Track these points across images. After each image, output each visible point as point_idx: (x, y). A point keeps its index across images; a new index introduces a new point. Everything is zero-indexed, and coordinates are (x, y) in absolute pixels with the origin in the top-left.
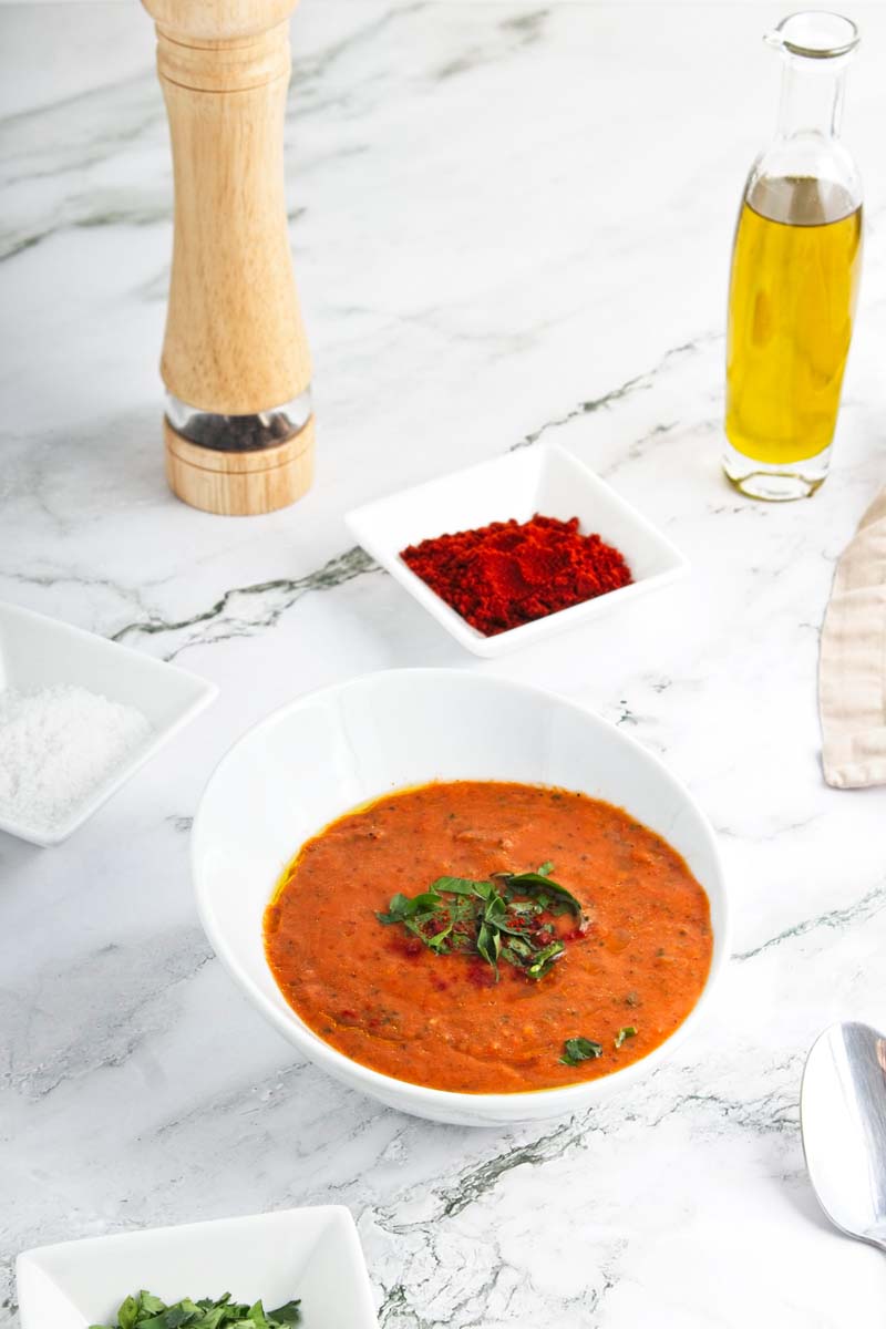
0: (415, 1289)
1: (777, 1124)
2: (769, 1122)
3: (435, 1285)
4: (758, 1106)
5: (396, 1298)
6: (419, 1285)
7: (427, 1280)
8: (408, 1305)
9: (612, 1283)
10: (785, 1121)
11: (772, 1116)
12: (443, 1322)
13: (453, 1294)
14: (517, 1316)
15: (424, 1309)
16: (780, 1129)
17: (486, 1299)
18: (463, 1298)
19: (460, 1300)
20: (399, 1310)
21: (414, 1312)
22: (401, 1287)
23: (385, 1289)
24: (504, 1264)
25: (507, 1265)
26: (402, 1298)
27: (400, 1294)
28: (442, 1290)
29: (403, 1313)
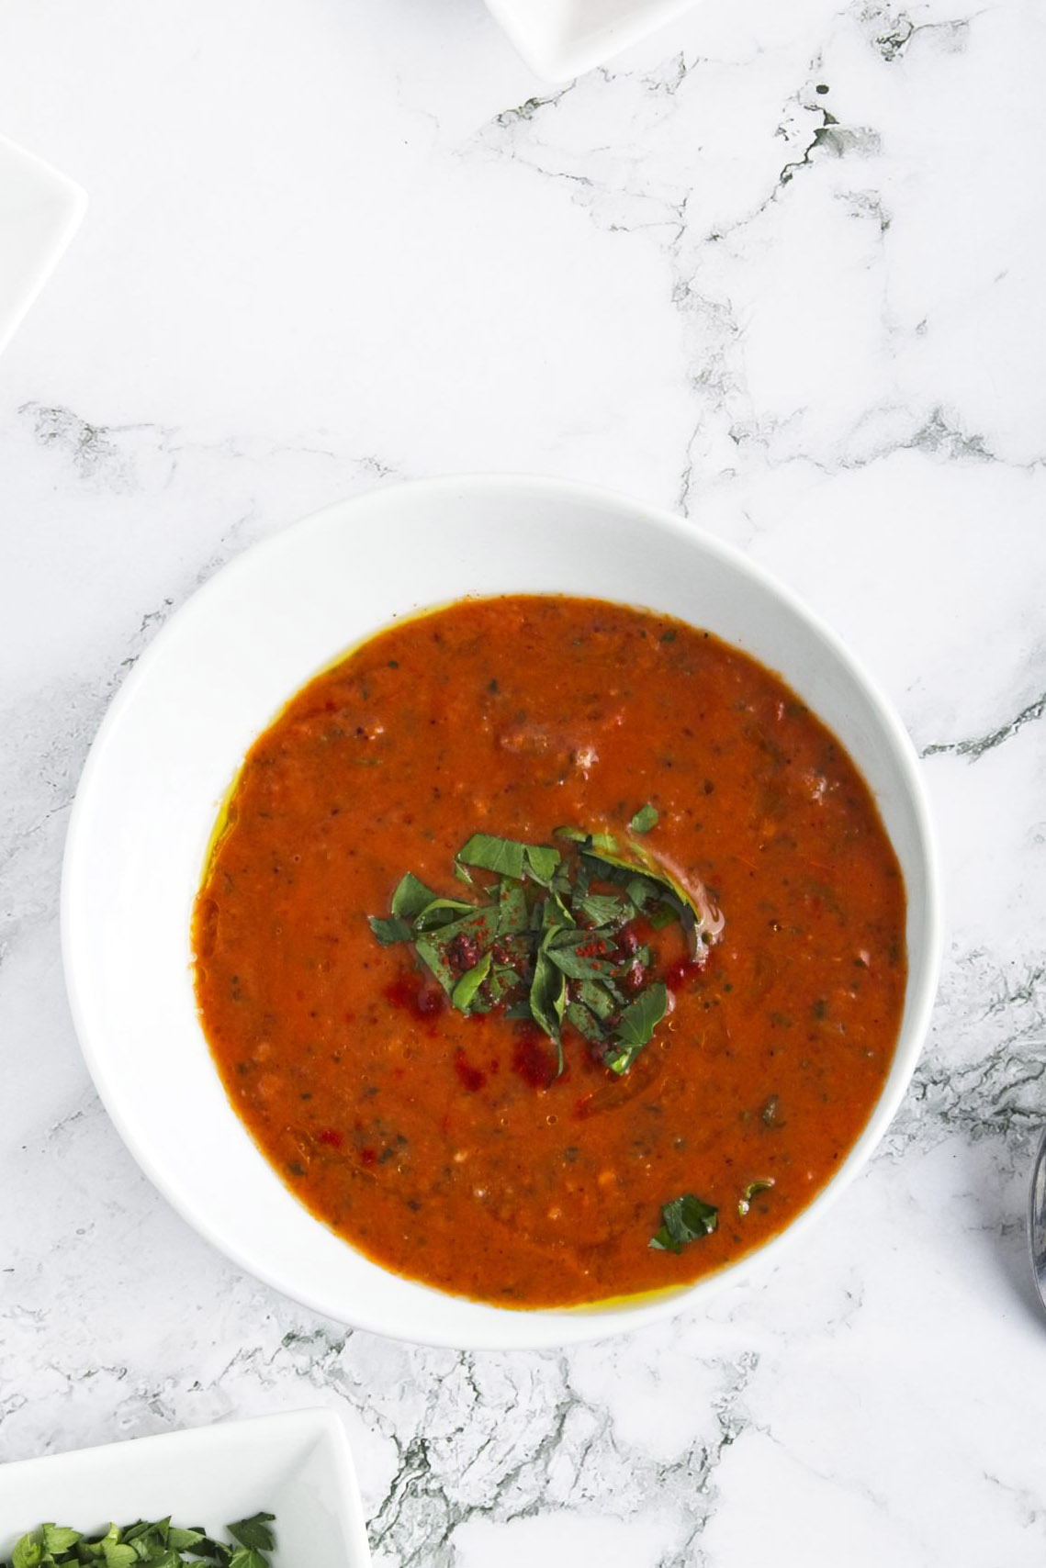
0: (442, 1445)
1: (1000, 1119)
2: (987, 1113)
3: (473, 1439)
4: (973, 1077)
5: (416, 1462)
6: (449, 1440)
7: (461, 1430)
8: (433, 1477)
9: (732, 1435)
10: (1014, 1111)
11: (994, 1102)
12: (483, 1509)
13: (499, 1457)
14: (591, 1499)
15: (455, 1485)
16: (1004, 1128)
17: (546, 1465)
18: (513, 1465)
19: (507, 1468)
20: (421, 1484)
21: (441, 1489)
22: (423, 1441)
23: (399, 1445)
24: (575, 1400)
25: (578, 1402)
26: (425, 1463)
27: (422, 1456)
28: (482, 1448)
29: (426, 1491)
